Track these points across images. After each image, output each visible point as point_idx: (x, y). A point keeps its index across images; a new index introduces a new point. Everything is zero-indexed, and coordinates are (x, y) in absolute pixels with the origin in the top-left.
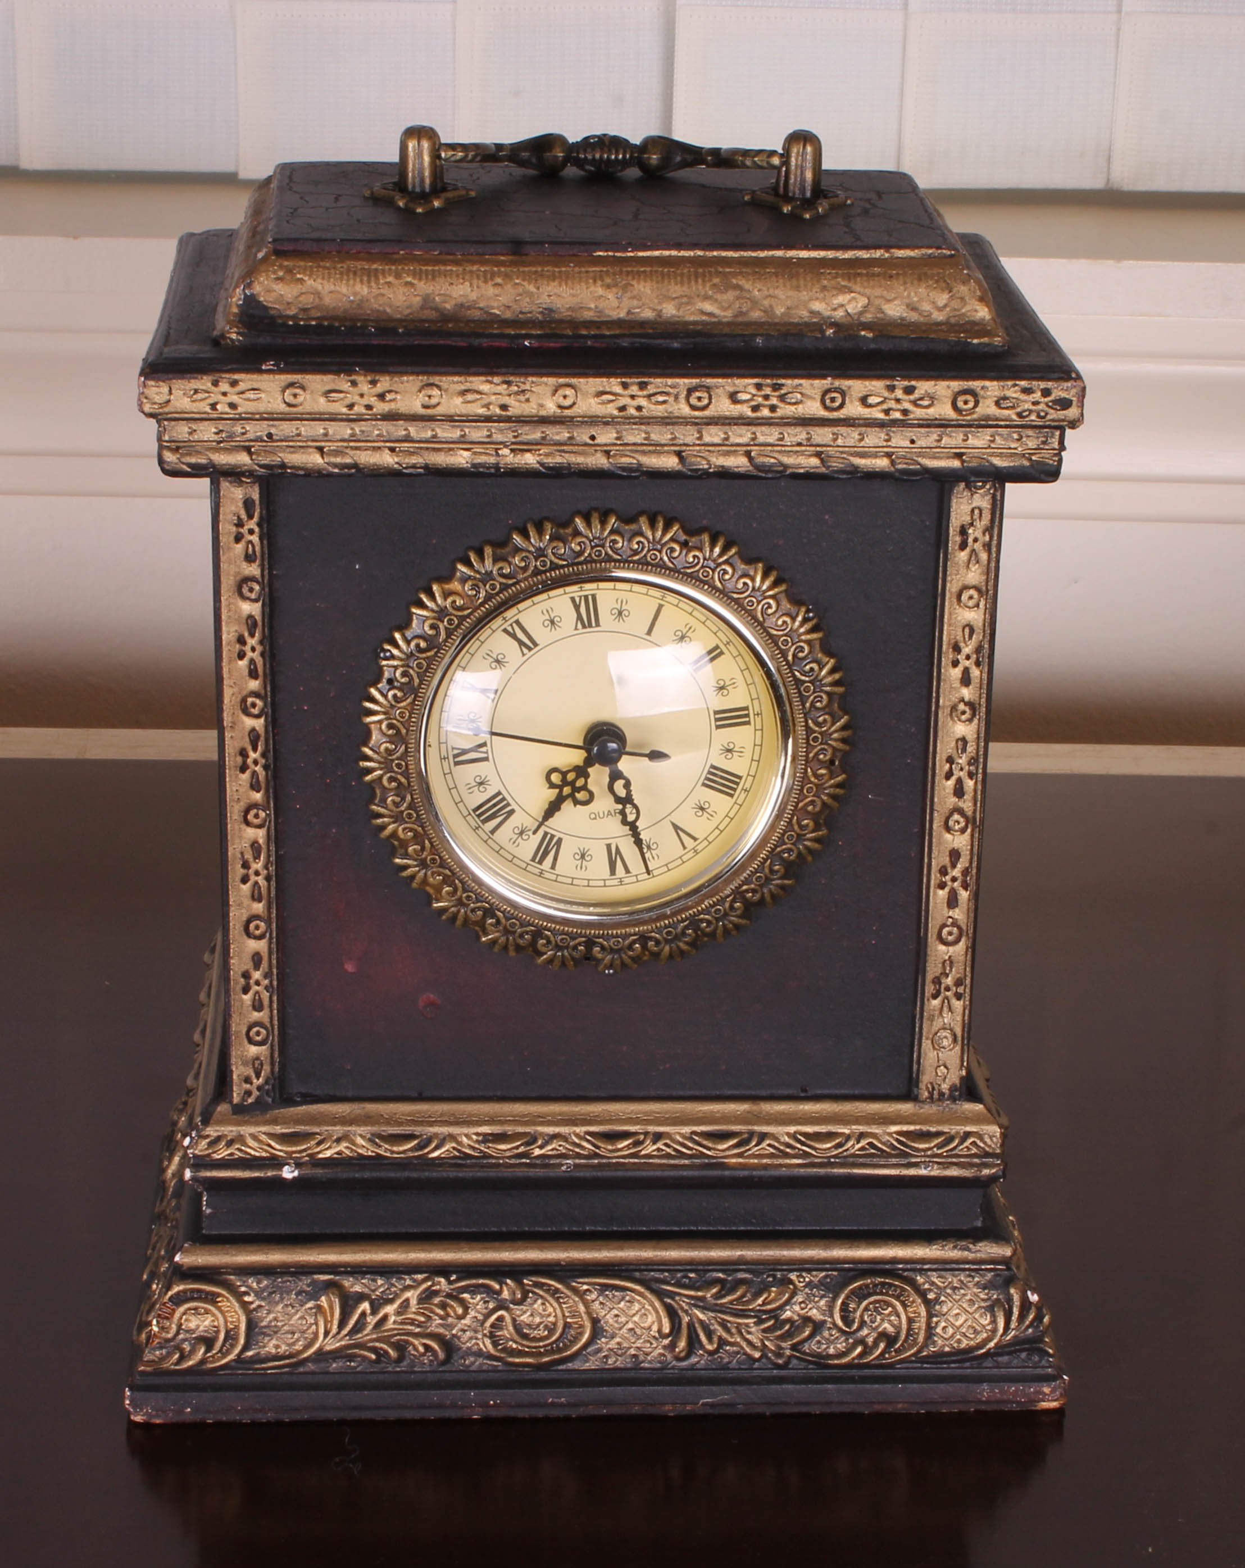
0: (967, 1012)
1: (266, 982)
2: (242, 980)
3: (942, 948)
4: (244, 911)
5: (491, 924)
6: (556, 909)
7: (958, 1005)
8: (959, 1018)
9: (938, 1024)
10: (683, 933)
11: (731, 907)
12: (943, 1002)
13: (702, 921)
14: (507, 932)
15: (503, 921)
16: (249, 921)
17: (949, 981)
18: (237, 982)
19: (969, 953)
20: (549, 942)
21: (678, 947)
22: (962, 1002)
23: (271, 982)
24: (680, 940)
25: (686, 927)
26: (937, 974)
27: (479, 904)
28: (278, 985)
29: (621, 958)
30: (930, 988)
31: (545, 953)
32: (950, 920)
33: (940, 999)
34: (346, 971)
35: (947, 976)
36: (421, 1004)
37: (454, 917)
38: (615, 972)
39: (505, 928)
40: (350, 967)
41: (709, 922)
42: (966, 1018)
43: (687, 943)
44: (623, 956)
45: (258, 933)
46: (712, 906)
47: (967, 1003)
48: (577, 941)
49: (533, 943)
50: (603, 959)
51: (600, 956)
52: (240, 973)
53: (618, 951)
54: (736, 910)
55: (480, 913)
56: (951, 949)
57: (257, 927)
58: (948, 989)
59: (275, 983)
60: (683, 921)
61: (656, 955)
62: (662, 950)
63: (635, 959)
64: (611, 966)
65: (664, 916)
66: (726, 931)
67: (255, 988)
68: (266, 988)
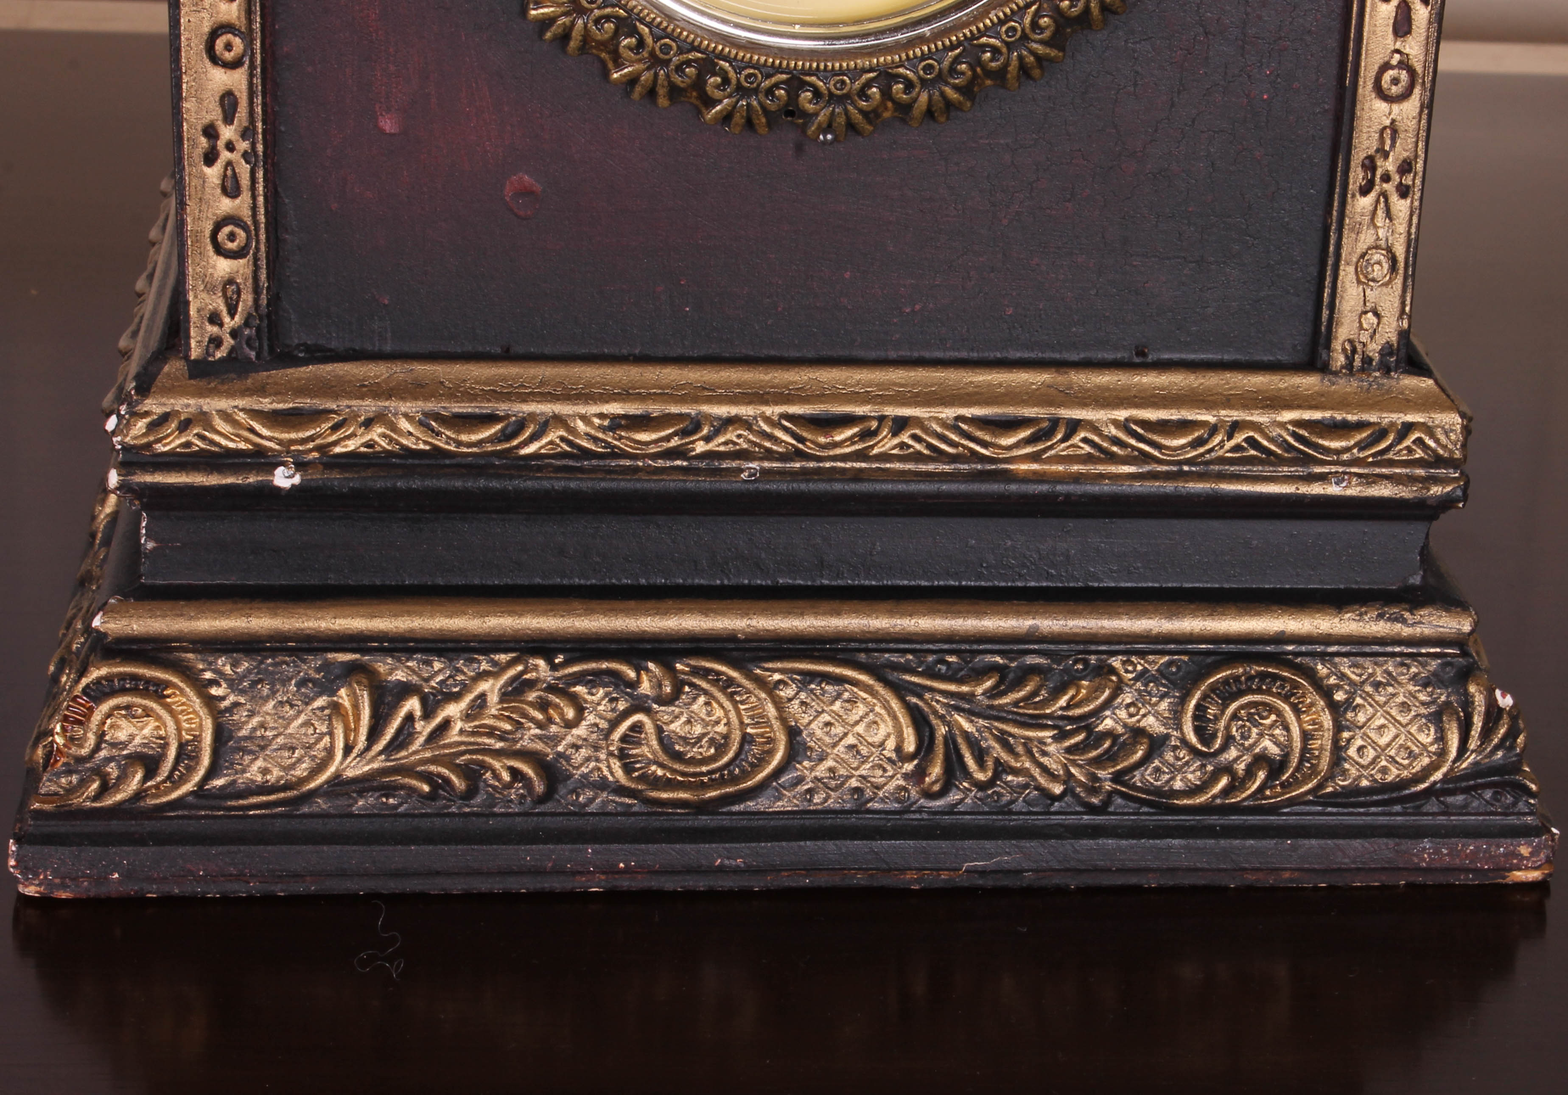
0: (1415, 220)
1: (244, 145)
2: (203, 141)
3: (1381, 106)
4: (205, 14)
5: (629, 48)
6: (737, 26)
7: (1401, 207)
8: (1402, 228)
9: (1367, 238)
10: (953, 70)
11: (1034, 25)
12: (1377, 202)
13: (983, 47)
14: (655, 61)
15: (649, 40)
16: (214, 34)
17: (1390, 165)
18: (194, 145)
19: (1424, 117)
20: (726, 81)
21: (943, 94)
22: (1409, 201)
23: (253, 145)
24: (947, 83)
25: (956, 60)
26: (1371, 152)
27: (608, 10)
28: (264, 152)
29: (846, 112)
30: (1357, 176)
31: (720, 101)
32: (1397, 57)
33: (1372, 195)
34: (382, 131)
35: (1386, 156)
36: (508, 192)
37: (565, 37)
38: (835, 140)
39: (652, 54)
40: (388, 125)
41: (995, 50)
42: (1413, 230)
43: (956, 88)
44: (850, 108)
45: (229, 56)
46: (1001, 22)
47: (1417, 204)
48: (774, 80)
49: (699, 84)
50: (816, 114)
51: (810, 107)
52: (199, 128)
53: (842, 100)
54: (1042, 30)
55: (609, 26)
56: (1396, 108)
57: (228, 47)
58: (1386, 178)
59: (260, 148)
60: (953, 47)
61: (904, 109)
62: (915, 100)
63: (870, 116)
64: (829, 127)
65: (921, 40)
66: (1023, 68)
67: (225, 155)
68: (245, 155)
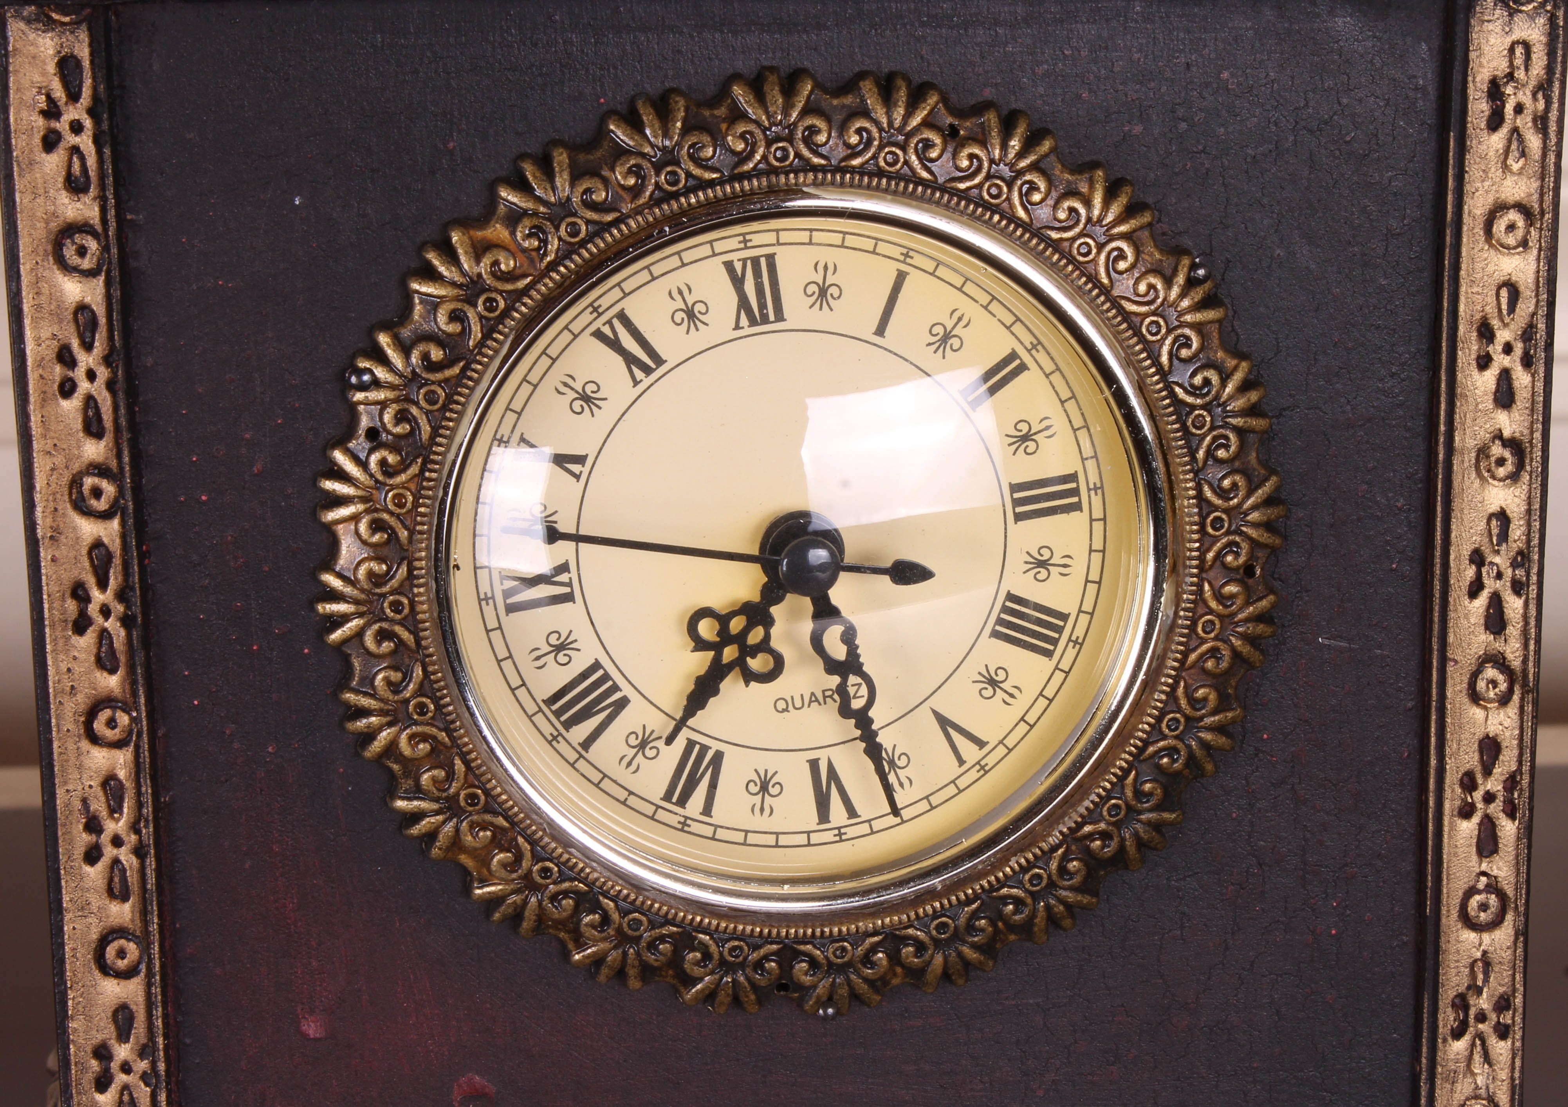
0: (1518, 1063)
1: (143, 1065)
2: (94, 1064)
3: (1470, 936)
4: (92, 920)
5: (592, 926)
6: (717, 890)
7: (1501, 1049)
8: (1504, 1075)
9: (1464, 1088)
10: (970, 928)
11: (1062, 870)
12: (1473, 1045)
13: (1004, 900)
14: (623, 939)
15: (615, 916)
16: (104, 941)
17: (1484, 1002)
18: (84, 1069)
19: (1520, 945)
20: (707, 956)
21: (960, 955)
22: (1509, 1043)
23: (154, 1064)
24: (964, 942)
25: (974, 915)
26: (1462, 989)
27: (566, 885)
28: (167, 1071)
29: (849, 982)
30: (1447, 1018)
31: (701, 979)
32: (1484, 879)
33: (1467, 1038)
34: (305, 1036)
35: (1479, 991)
36: (456, 1096)
37: (517, 916)
38: (838, 1013)
39: (619, 930)
40: (312, 1028)
41: (1018, 902)
42: (1517, 1074)
43: (975, 947)
44: (853, 977)
45: (122, 964)
46: (1024, 870)
47: (1518, 1044)
48: (762, 952)
49: (676, 961)
50: (814, 987)
51: (807, 980)
52: (89, 1049)
53: (842, 969)
54: (1071, 875)
55: (568, 903)
56: (1486, 937)
57: (121, 953)
58: (1482, 1017)
59: (162, 1066)
60: (969, 901)
61: (917, 974)
62: (929, 963)
63: (877, 984)
64: (830, 1000)
65: (931, 894)
66: (1052, 919)
67: (121, 1078)
68: (144, 1077)
